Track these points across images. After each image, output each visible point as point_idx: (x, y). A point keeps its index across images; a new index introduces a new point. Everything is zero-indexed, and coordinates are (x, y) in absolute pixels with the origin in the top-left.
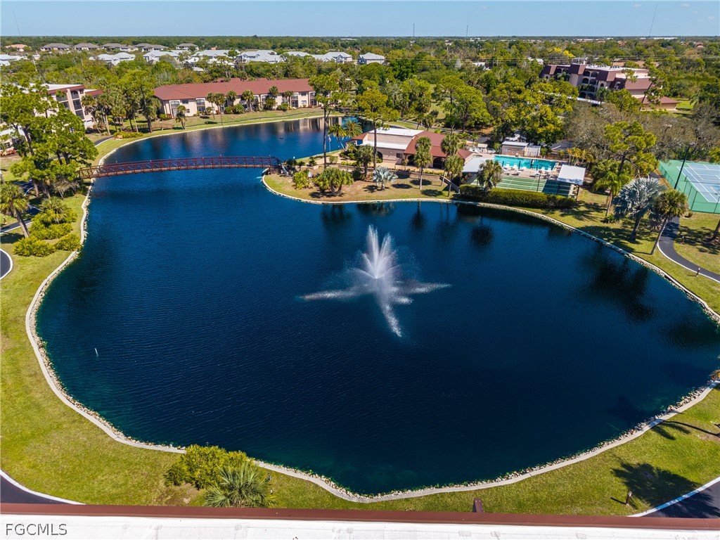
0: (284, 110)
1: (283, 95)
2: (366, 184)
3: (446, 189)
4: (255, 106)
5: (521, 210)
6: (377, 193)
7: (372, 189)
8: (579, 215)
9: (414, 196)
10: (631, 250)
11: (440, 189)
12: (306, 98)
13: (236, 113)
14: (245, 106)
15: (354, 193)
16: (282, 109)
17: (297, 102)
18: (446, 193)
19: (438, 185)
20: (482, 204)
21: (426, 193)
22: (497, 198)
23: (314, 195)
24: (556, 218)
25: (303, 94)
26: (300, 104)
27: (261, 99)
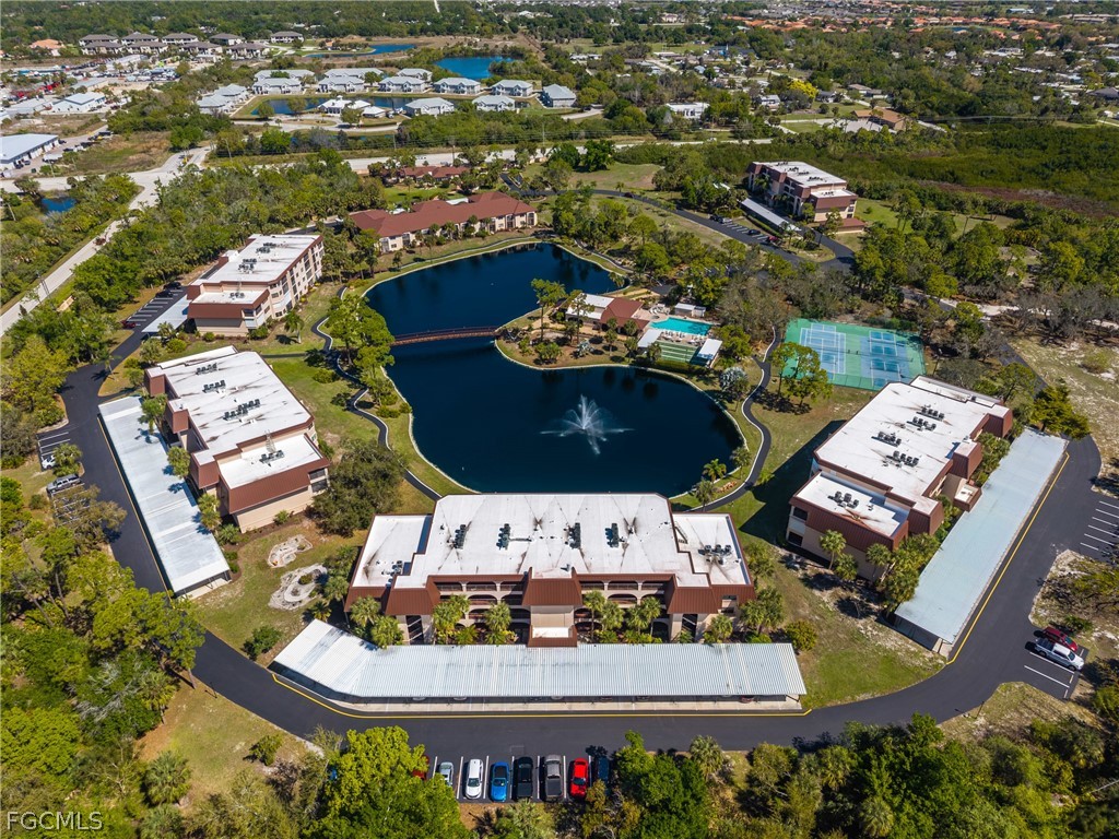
0: (483, 237)
1: (481, 221)
2: (572, 350)
3: (627, 356)
4: (456, 234)
5: (675, 375)
6: (580, 360)
7: (576, 355)
8: (708, 381)
9: (603, 362)
10: (726, 408)
11: (623, 355)
12: (503, 221)
13: (439, 244)
14: (446, 235)
15: (565, 360)
16: (482, 235)
17: (494, 226)
18: (627, 359)
19: (622, 352)
20: (650, 369)
21: (615, 359)
22: (659, 366)
23: (537, 362)
24: (692, 382)
25: (500, 218)
26: (497, 228)
27: (460, 227)
